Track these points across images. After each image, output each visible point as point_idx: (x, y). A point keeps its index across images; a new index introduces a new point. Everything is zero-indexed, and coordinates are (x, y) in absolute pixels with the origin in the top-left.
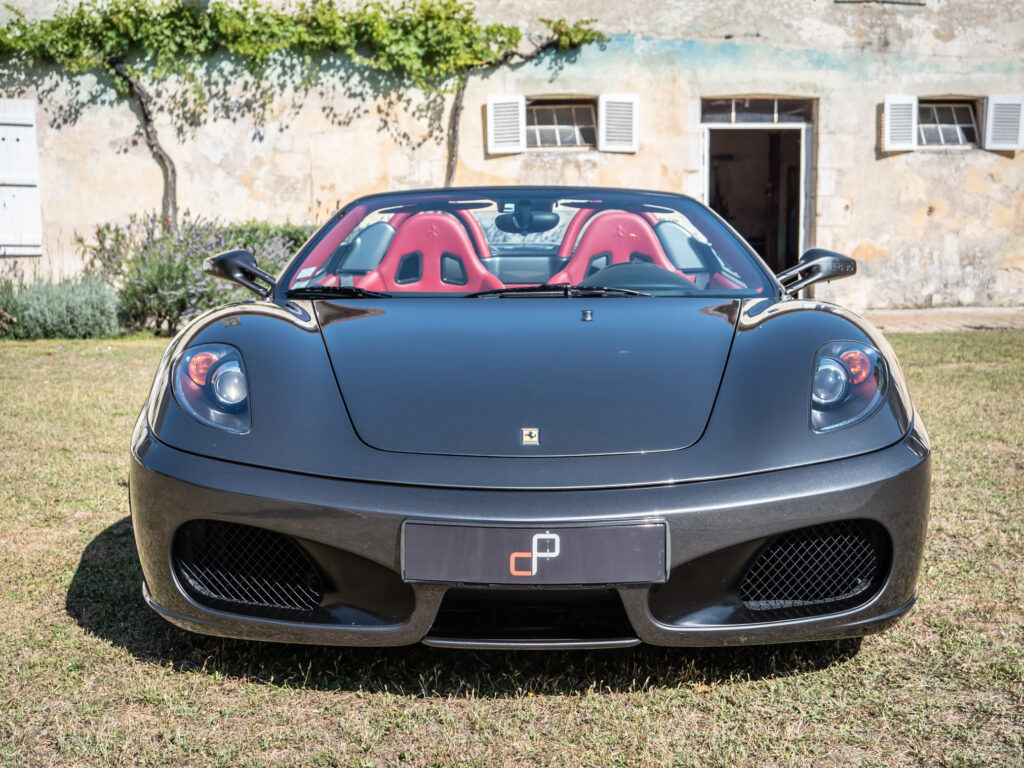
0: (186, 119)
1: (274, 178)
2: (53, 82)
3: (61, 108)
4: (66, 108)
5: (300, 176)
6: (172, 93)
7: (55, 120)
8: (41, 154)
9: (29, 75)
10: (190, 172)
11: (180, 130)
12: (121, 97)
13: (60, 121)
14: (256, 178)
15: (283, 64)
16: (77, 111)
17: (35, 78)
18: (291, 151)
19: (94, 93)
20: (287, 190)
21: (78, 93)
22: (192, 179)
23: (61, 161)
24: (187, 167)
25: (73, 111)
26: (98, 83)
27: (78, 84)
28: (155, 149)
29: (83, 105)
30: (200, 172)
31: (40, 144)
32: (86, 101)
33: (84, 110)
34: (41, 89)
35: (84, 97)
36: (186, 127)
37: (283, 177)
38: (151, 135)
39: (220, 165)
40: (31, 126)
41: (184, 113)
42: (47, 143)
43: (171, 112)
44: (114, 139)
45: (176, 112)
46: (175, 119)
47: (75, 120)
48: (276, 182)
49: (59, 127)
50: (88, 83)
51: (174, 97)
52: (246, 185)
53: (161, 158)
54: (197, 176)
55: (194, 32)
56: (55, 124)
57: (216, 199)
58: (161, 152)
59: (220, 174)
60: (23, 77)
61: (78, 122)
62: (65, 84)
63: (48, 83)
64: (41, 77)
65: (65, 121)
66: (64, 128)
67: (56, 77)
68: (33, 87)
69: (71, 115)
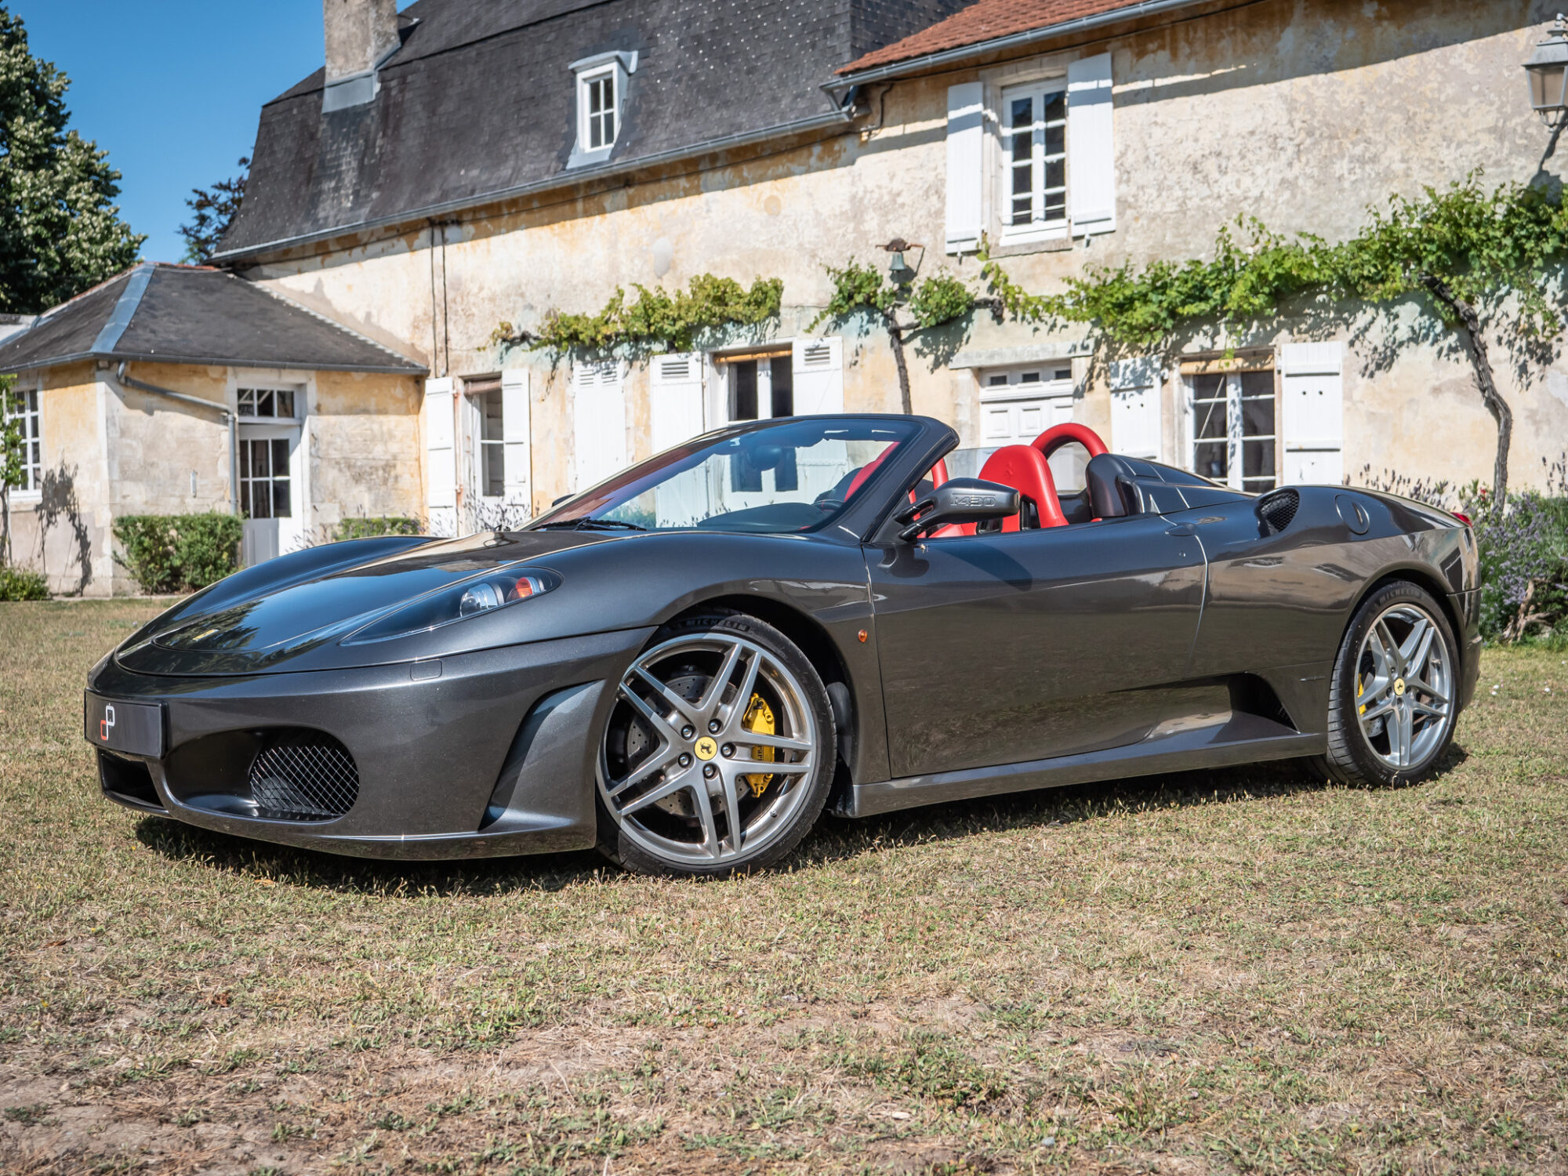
0: (1532, 353)
2: (1368, 317)
3: (1376, 349)
4: (1381, 349)
6: (1514, 317)
7: (1366, 368)
8: (1348, 409)
9: (1339, 311)
10: (1536, 423)
11: (1523, 369)
12: (1448, 329)
13: (1372, 367)
16: (1394, 352)
17: (1346, 315)
19: (1417, 328)
21: (1396, 328)
22: (1537, 433)
23: (1371, 416)
24: (1532, 416)
25: (1389, 353)
26: (1422, 314)
27: (1397, 316)
28: (1488, 394)
29: (1401, 344)
30: (1549, 422)
31: (1348, 396)
32: (1405, 338)
33: (1403, 352)
34: (1353, 328)
35: (1403, 334)
36: (1533, 367)
38: (1483, 375)
40: (1337, 374)
41: (1529, 343)
42: (1357, 395)
43: (1510, 344)
44: (1437, 383)
45: (1518, 344)
46: (1516, 354)
47: (1390, 365)
49: (1372, 375)
50: (1409, 314)
51: (1516, 324)
53: (1496, 405)
54: (1545, 428)
55: (1537, 229)
56: (1367, 373)
58: (1495, 398)
60: (1332, 315)
61: (1394, 365)
62: (1382, 319)
63: (1362, 319)
64: (1353, 313)
65: (1379, 367)
66: (1378, 374)
67: (1371, 311)
68: (1343, 327)
69: (1385, 359)
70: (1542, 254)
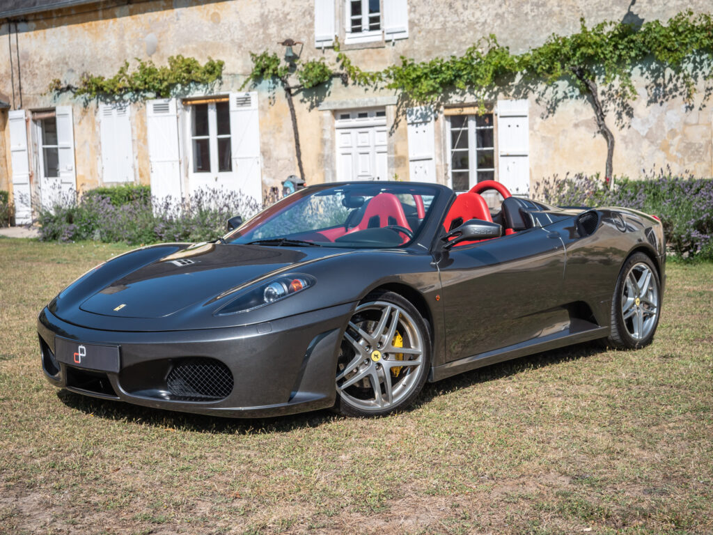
0: (624, 107)
1: (683, 144)
2: (544, 87)
3: (548, 103)
5: (703, 142)
6: (615, 88)
8: (531, 135)
10: (626, 143)
11: (620, 115)
12: (582, 94)
14: (671, 145)
15: (694, 61)
16: (556, 104)
17: (532, 86)
18: (697, 124)
19: (567, 92)
20: (693, 153)
21: (557, 92)
22: (627, 147)
23: (543, 138)
25: (554, 105)
26: (569, 86)
27: (557, 86)
28: (602, 128)
29: (559, 100)
30: (632, 142)
31: (531, 128)
32: (561, 98)
33: (560, 104)
35: (560, 95)
36: (624, 115)
37: (690, 143)
38: (600, 118)
39: (646, 137)
40: (526, 116)
41: (623, 102)
42: (536, 127)
44: (577, 122)
45: (618, 101)
46: (617, 106)
47: (554, 112)
48: (685, 147)
49: (546, 117)
50: (563, 85)
52: (663, 150)
53: (606, 133)
54: (631, 146)
56: (543, 116)
57: (642, 161)
58: (605, 130)
59: (646, 143)
61: (556, 112)
63: (540, 89)
64: (536, 85)
65: (549, 113)
66: (549, 118)
67: (544, 84)
68: (531, 92)
69: (552, 108)
70: (630, 57)
